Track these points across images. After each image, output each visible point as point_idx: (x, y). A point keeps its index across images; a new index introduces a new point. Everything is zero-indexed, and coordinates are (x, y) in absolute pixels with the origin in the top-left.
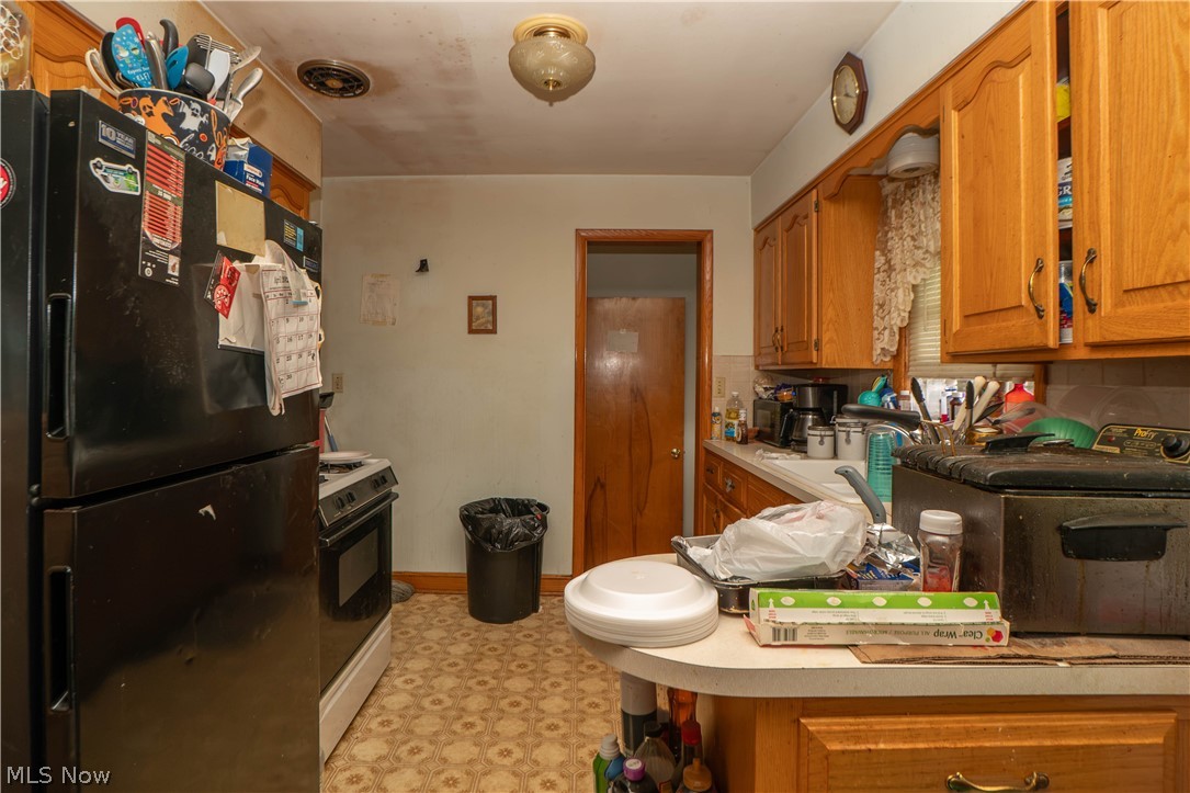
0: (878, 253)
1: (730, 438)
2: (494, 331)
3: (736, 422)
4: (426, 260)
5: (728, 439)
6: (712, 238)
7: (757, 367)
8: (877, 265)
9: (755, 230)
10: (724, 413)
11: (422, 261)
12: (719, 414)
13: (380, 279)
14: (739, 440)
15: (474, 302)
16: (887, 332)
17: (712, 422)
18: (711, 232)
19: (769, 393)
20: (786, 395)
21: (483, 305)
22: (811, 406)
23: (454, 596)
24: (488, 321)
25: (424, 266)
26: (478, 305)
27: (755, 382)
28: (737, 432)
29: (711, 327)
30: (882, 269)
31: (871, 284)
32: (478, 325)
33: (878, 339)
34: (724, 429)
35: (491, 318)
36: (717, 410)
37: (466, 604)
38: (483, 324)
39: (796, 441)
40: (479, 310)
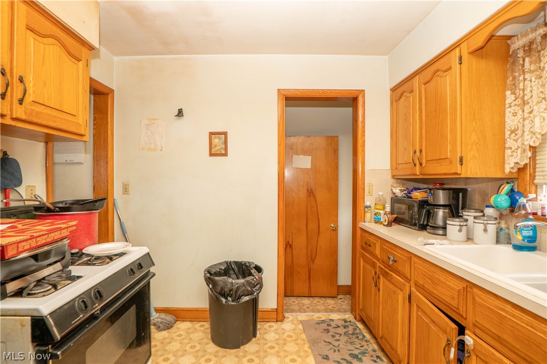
0: (508, 93)
1: (377, 222)
2: (226, 155)
3: (382, 212)
4: (181, 109)
5: (376, 223)
6: (364, 95)
7: (393, 177)
8: (507, 102)
9: (391, 90)
10: (373, 206)
11: (179, 110)
12: (370, 207)
13: (153, 122)
14: (386, 224)
15: (213, 136)
16: (519, 151)
17: (365, 212)
18: (363, 91)
19: (402, 193)
20: (418, 195)
21: (219, 138)
22: (442, 202)
23: (202, 323)
24: (222, 149)
25: (180, 113)
26: (215, 138)
27: (392, 186)
28: (384, 218)
29: (364, 151)
30: (512, 105)
31: (503, 116)
32: (216, 151)
33: (512, 156)
34: (373, 216)
35: (224, 146)
36: (368, 204)
37: (209, 331)
38: (218, 150)
39: (431, 226)
40: (216, 141)
